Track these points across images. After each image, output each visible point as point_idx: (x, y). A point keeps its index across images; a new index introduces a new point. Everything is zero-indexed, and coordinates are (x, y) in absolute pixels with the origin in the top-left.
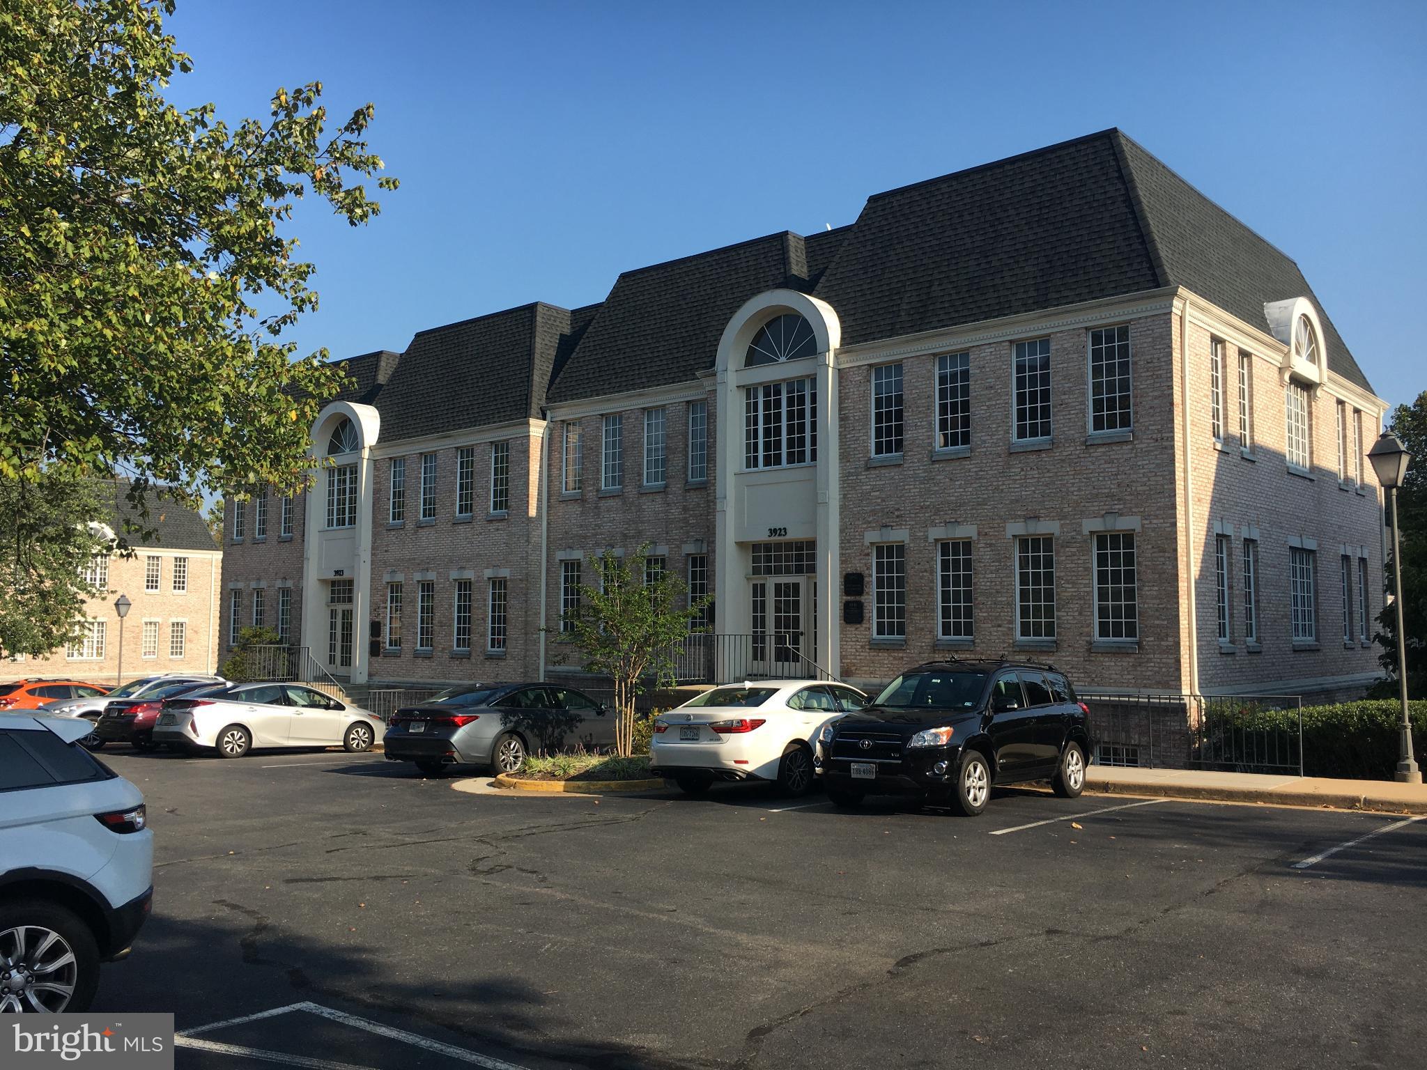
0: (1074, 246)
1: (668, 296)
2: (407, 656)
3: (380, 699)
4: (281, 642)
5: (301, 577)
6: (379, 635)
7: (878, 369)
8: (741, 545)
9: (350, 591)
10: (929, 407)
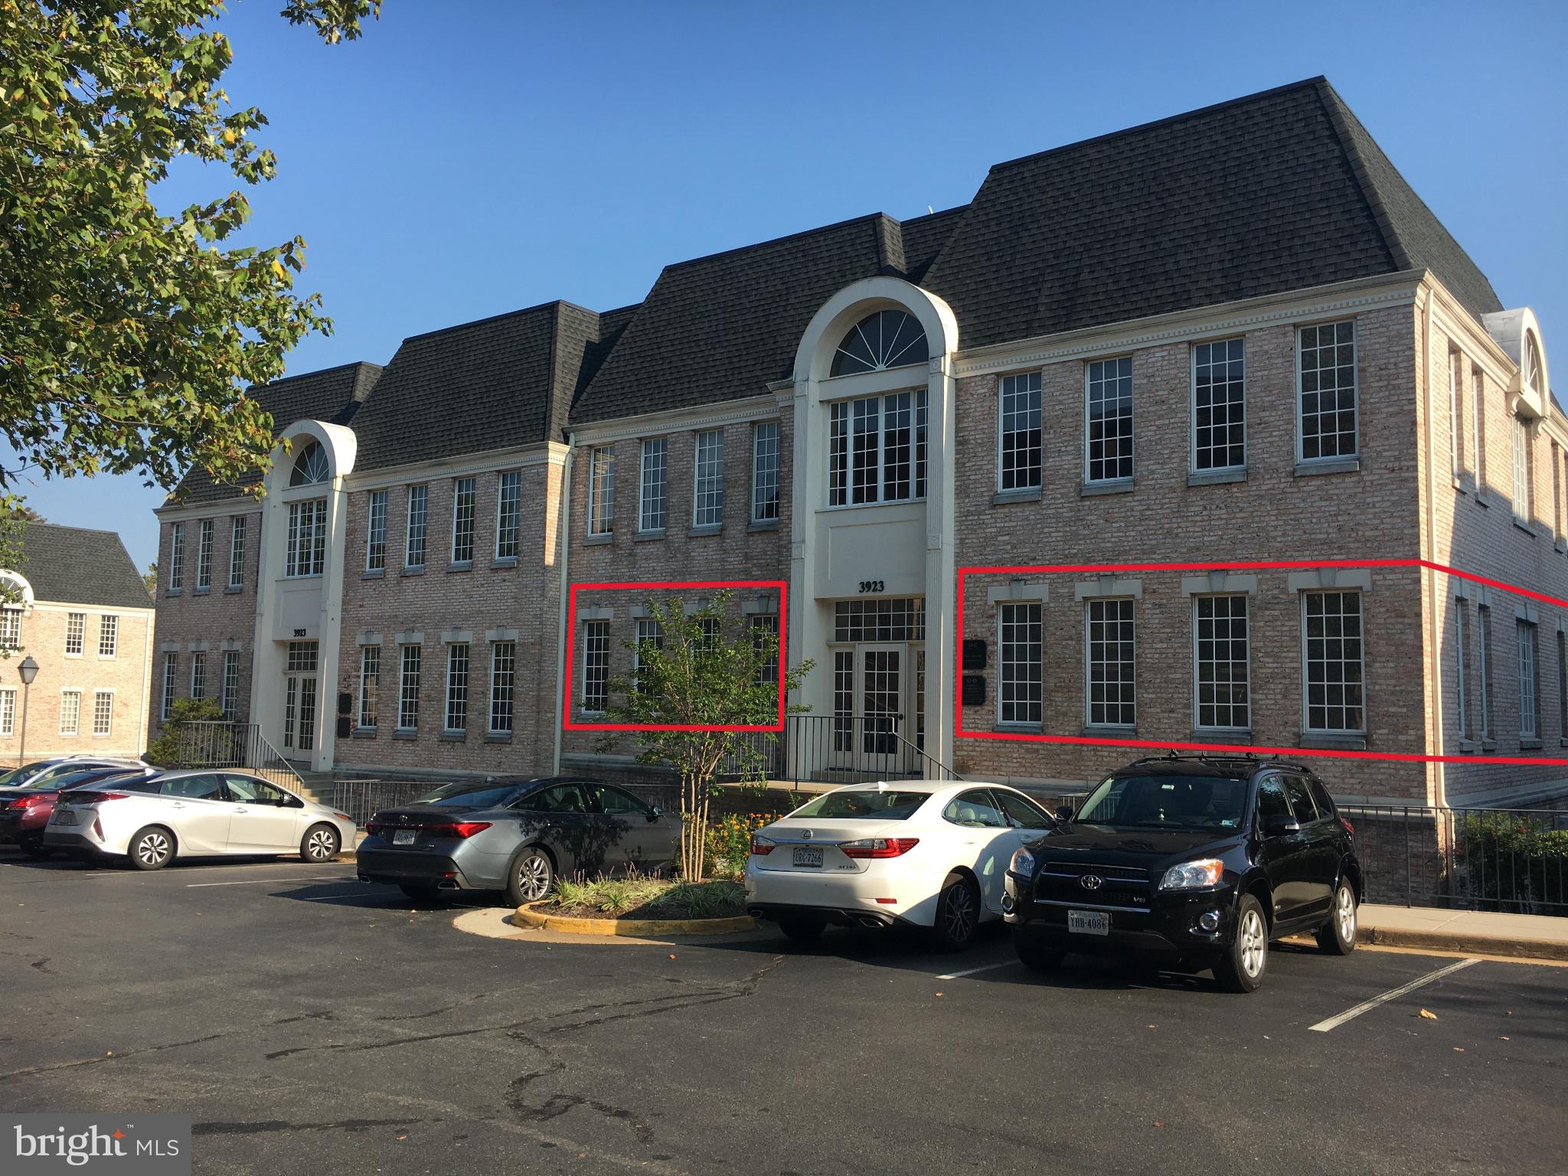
0: (1273, 222)
1: (726, 293)
2: (384, 738)
3: (348, 791)
4: (224, 717)
5: (252, 639)
6: (349, 711)
7: (1008, 380)
8: (822, 602)
9: (314, 656)
10: (1078, 427)
